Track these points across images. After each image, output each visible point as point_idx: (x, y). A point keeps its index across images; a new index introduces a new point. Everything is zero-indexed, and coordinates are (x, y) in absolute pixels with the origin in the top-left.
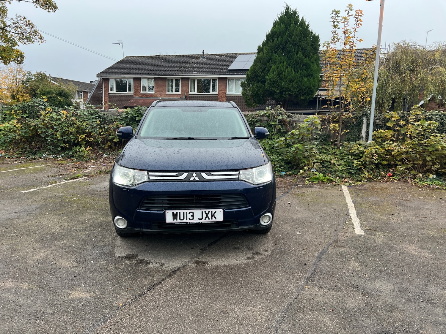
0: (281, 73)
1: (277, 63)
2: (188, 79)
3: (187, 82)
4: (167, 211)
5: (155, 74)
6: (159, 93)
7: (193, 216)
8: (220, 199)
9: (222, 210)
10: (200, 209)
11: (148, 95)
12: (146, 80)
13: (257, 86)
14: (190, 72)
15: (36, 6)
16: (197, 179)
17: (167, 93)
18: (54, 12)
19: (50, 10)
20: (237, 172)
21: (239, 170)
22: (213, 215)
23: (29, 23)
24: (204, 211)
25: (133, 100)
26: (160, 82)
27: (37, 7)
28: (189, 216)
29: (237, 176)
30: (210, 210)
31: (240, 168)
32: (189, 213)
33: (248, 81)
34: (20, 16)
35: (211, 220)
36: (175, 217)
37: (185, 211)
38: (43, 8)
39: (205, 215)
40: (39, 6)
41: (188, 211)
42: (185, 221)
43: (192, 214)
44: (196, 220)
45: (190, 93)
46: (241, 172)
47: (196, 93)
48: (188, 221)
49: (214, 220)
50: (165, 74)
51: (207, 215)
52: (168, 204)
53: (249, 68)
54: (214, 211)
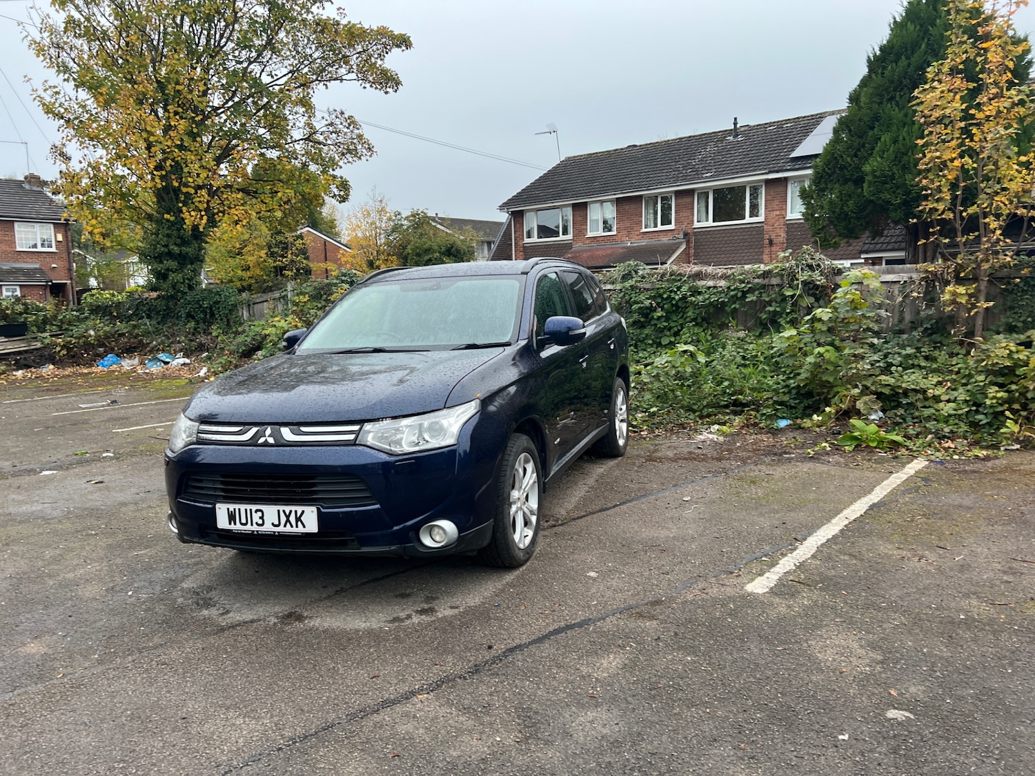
0: (903, 154)
1: (894, 128)
2: (691, 192)
3: (688, 200)
4: (218, 506)
5: (615, 190)
6: (625, 232)
7: (262, 518)
8: (314, 485)
9: (314, 509)
10: (276, 505)
11: (602, 238)
12: (598, 205)
13: (841, 194)
14: (697, 175)
15: (363, 85)
16: (271, 440)
17: (644, 230)
18: (396, 91)
19: (388, 89)
20: (356, 428)
21: (361, 422)
22: (298, 519)
23: (352, 122)
24: (281, 508)
25: (571, 253)
26: (627, 207)
27: (365, 88)
28: (256, 517)
29: (352, 437)
30: (293, 508)
31: (364, 418)
32: (256, 511)
33: (819, 183)
34: (335, 111)
35: (294, 530)
36: (232, 517)
37: (248, 507)
38: (376, 88)
39: (283, 519)
40: (368, 85)
41: (254, 507)
42: (249, 527)
43: (260, 514)
44: (268, 528)
45: (696, 225)
46: (367, 427)
47: (710, 223)
48: (255, 528)
49: (300, 529)
50: (638, 188)
51: (288, 517)
52: (223, 490)
53: (820, 151)
54: (299, 509)
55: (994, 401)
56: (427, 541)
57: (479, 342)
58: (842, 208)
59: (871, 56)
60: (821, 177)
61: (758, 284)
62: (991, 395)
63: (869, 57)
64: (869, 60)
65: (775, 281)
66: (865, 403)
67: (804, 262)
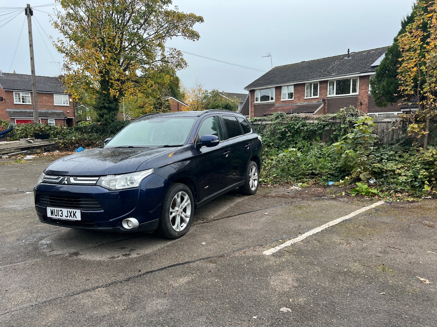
2: (327, 81)
3: (325, 85)
4: (47, 208)
5: (294, 81)
6: (297, 99)
7: (62, 213)
8: (80, 201)
9: (79, 211)
10: (67, 208)
11: (288, 102)
12: (286, 87)
13: (388, 82)
14: (329, 74)
15: (184, 38)
16: (66, 182)
17: (306, 98)
18: (198, 40)
19: (195, 39)
20: (97, 178)
21: (99, 176)
22: (74, 215)
24: (69, 210)
25: (274, 108)
26: (298, 88)
27: (185, 39)
28: (60, 212)
29: (95, 182)
30: (72, 210)
31: (101, 175)
32: (60, 210)
35: (73, 219)
36: (52, 213)
37: (58, 209)
38: (190, 39)
39: (69, 214)
40: (186, 38)
41: (60, 209)
42: (57, 217)
43: (61, 212)
44: (64, 218)
45: (328, 96)
46: (102, 178)
47: (335, 95)
48: (60, 217)
49: (75, 219)
50: (303, 80)
51: (71, 213)
52: (50, 202)
53: (379, 64)
54: (75, 210)
55: (422, 176)
56: (126, 226)
57: (169, 145)
58: (388, 89)
59: (403, 21)
60: (379, 75)
61: (331, 122)
62: (421, 174)
63: (402, 22)
64: (402, 23)
65: (338, 121)
66: (364, 175)
67: (350, 113)
